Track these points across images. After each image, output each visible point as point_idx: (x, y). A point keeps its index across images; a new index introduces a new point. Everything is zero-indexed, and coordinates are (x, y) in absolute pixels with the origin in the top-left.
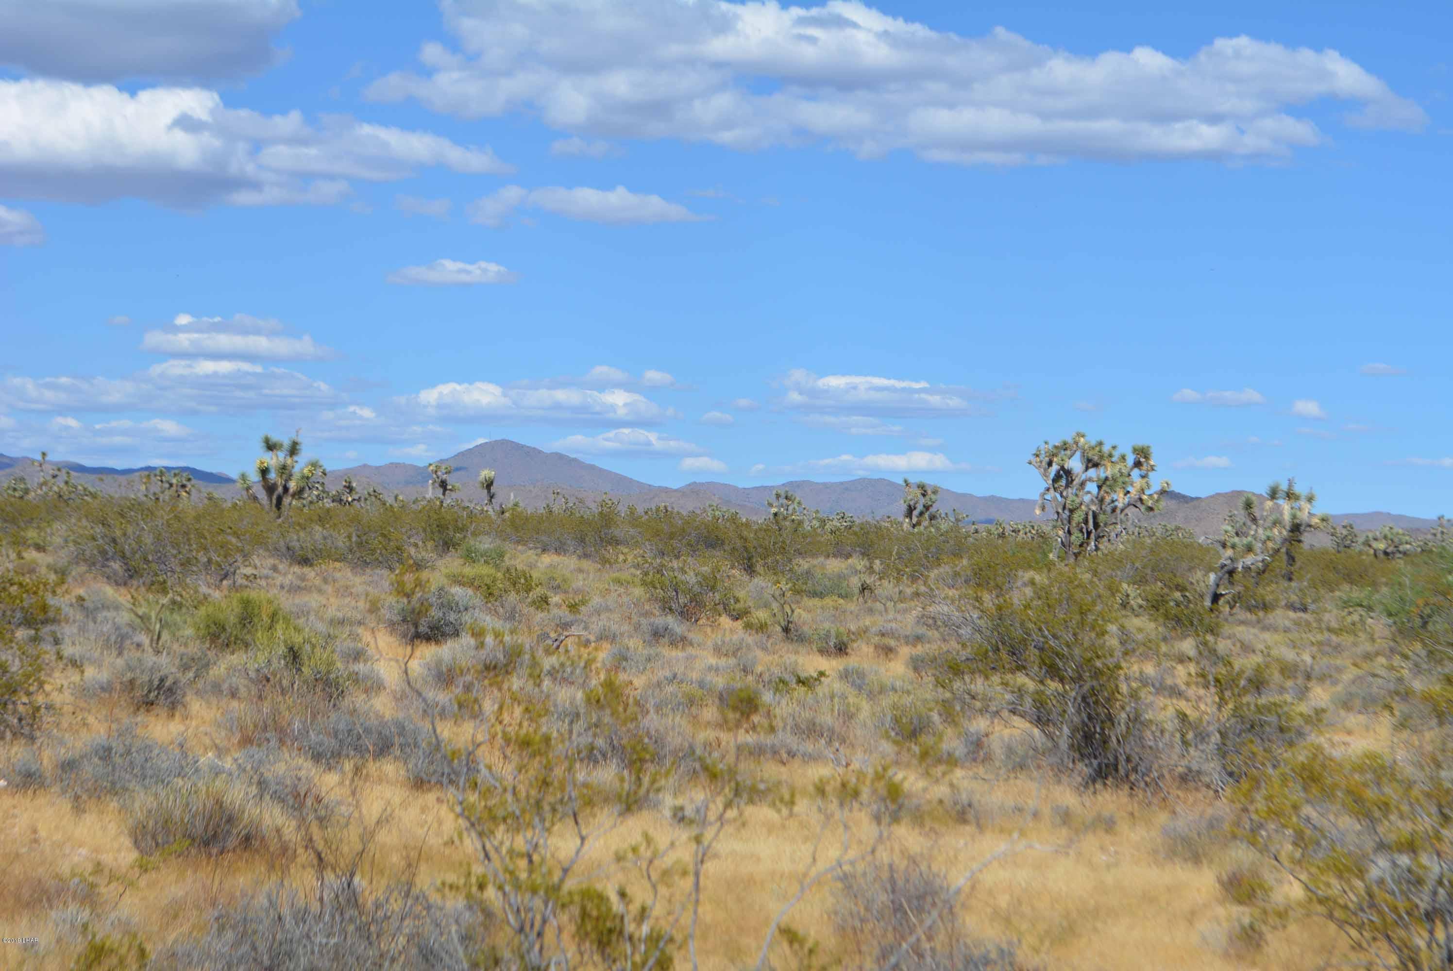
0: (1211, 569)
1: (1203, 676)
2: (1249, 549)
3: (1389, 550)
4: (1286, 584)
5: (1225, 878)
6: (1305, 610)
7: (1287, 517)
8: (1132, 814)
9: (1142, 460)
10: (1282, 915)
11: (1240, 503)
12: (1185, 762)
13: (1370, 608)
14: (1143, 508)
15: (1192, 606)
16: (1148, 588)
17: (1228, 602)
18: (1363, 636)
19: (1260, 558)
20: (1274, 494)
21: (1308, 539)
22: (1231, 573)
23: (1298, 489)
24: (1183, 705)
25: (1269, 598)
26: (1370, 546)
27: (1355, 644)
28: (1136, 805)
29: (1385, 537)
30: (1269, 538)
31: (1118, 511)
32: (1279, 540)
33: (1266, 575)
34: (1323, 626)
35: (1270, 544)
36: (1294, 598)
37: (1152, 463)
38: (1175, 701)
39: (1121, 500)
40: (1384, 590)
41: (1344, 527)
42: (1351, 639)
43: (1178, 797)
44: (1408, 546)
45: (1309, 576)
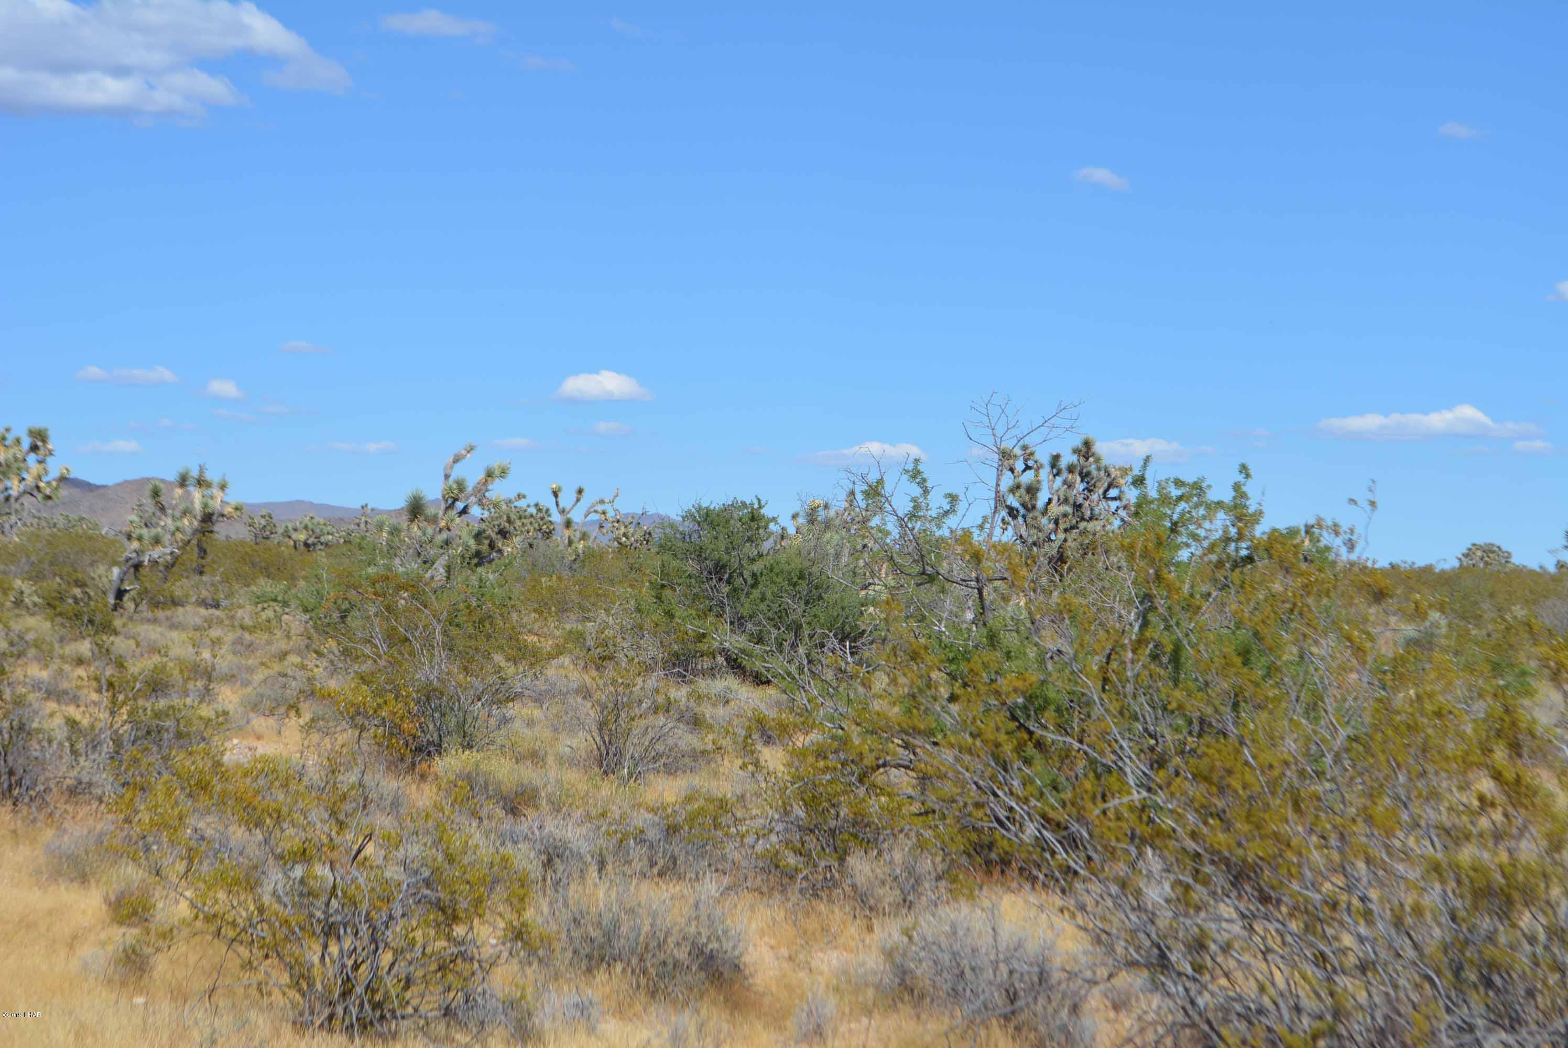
0: (115, 563)
1: (97, 679)
2: (157, 541)
3: (310, 541)
4: (197, 577)
5: (113, 898)
6: (217, 606)
7: (198, 506)
8: (14, 832)
9: (39, 443)
10: (167, 935)
11: (147, 492)
12: (74, 773)
13: (285, 604)
14: (40, 496)
15: (92, 603)
16: (45, 584)
17: (134, 599)
18: (279, 633)
19: (168, 551)
20: (183, 481)
21: (221, 530)
22: (137, 567)
23: (208, 476)
24: (72, 711)
25: (178, 593)
26: (290, 537)
27: (269, 643)
28: (19, 823)
29: (306, 528)
30: (178, 529)
31: (12, 500)
32: (189, 531)
33: (175, 569)
34: (236, 623)
35: (179, 536)
36: (205, 594)
37: (50, 446)
38: (64, 708)
39: (15, 487)
40: (302, 583)
41: (263, 517)
42: (266, 636)
43: (66, 811)
44: (330, 537)
45: (222, 569)
